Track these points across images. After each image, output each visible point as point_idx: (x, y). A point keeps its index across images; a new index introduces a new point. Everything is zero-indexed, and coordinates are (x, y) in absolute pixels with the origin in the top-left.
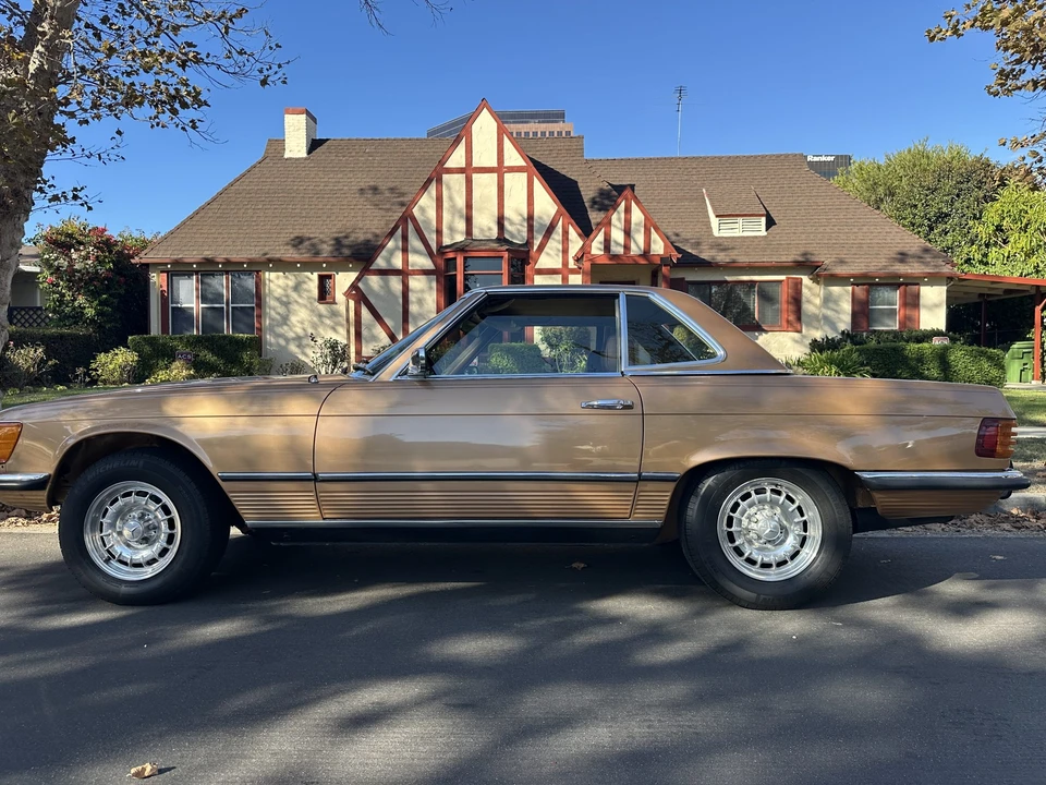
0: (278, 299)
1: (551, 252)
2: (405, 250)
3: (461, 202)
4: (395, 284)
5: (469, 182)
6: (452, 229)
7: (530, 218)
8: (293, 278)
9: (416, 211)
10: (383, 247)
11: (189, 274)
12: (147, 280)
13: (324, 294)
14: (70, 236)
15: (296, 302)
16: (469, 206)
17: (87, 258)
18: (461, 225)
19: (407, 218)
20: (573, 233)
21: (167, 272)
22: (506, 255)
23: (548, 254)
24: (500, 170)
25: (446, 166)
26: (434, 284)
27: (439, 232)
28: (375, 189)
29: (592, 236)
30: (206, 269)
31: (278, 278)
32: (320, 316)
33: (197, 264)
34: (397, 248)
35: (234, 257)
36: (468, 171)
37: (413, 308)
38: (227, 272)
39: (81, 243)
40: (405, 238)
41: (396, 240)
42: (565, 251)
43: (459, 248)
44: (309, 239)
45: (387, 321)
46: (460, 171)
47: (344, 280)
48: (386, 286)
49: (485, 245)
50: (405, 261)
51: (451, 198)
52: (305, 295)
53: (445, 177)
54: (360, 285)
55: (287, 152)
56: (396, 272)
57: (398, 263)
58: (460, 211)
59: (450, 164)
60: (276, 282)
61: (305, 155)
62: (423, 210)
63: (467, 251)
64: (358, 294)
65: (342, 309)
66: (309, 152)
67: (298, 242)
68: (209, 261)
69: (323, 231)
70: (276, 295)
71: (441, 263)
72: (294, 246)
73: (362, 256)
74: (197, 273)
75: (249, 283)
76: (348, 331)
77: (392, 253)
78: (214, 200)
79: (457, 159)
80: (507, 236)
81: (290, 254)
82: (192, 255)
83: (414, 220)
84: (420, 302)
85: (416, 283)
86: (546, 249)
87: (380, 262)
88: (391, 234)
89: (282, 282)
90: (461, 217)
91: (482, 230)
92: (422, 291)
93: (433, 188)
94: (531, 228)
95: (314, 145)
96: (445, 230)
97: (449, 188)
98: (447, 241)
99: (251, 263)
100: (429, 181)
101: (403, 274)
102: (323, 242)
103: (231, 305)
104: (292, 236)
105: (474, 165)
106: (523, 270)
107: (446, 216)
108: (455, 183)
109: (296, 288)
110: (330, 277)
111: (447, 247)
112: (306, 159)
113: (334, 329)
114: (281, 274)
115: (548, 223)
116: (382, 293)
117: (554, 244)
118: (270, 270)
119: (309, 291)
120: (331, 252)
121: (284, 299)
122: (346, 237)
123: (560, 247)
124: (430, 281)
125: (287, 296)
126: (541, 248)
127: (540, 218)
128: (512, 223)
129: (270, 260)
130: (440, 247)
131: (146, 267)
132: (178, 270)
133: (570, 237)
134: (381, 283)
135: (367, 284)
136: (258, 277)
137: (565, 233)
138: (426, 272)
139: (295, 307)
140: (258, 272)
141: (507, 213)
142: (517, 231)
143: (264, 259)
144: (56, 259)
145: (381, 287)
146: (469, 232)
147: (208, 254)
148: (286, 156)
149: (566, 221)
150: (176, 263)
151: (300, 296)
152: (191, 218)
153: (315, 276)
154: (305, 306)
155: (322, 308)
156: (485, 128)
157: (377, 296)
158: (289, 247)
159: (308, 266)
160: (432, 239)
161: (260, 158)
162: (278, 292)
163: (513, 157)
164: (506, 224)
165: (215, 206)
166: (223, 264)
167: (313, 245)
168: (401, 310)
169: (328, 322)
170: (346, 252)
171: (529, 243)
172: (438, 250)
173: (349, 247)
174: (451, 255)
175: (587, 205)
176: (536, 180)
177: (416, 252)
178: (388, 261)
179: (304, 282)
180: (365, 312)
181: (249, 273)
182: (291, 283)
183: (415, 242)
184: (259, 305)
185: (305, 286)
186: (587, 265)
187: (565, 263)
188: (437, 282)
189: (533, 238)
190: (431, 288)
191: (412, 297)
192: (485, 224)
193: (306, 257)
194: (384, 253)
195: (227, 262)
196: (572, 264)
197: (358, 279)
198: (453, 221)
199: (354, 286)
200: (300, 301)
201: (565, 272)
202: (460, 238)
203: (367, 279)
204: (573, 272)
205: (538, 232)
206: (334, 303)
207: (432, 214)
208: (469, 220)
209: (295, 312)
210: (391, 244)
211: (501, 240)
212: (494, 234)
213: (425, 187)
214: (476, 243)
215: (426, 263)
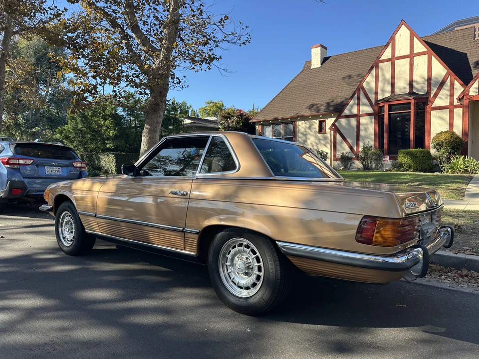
0: (302, 133)
1: (443, 97)
2: (358, 104)
3: (388, 76)
4: (353, 121)
5: (393, 65)
6: (383, 91)
7: (429, 79)
8: (308, 123)
9: (365, 85)
10: (348, 104)
11: (269, 125)
12: (255, 128)
13: (321, 129)
14: (229, 114)
15: (309, 134)
16: (393, 77)
17: (233, 122)
18: (389, 88)
19: (360, 88)
20: (457, 84)
21: (262, 125)
22: (413, 101)
23: (441, 98)
24: (411, 56)
25: (381, 59)
26: (373, 120)
27: (376, 93)
28: (350, 77)
29: (469, 85)
30: (275, 122)
31: (302, 124)
32: (319, 139)
33: (272, 120)
34: (354, 104)
35: (285, 117)
36: (392, 60)
37: (362, 133)
38: (283, 123)
39: (232, 116)
40: (359, 98)
41: (354, 100)
42: (452, 95)
43: (386, 100)
44: (317, 104)
45: (348, 140)
46: (389, 60)
47: (329, 122)
48: (349, 124)
49: (401, 97)
50: (359, 110)
51: (383, 75)
52: (313, 130)
53: (380, 65)
54: (336, 124)
55: (312, 66)
56: (354, 116)
57: (355, 111)
58: (388, 81)
59: (383, 57)
60: (301, 125)
61: (319, 66)
62: (368, 83)
63: (390, 102)
64: (336, 128)
65: (328, 135)
66: (322, 64)
67: (311, 107)
68: (276, 119)
69: (322, 100)
70: (301, 131)
71: (377, 108)
72: (310, 108)
73: (338, 109)
74: (272, 124)
75: (291, 126)
76: (331, 146)
77: (352, 107)
78: (281, 92)
79: (387, 54)
80: (415, 91)
81: (307, 113)
82: (270, 118)
83: (363, 89)
84: (366, 130)
85: (363, 120)
86: (439, 95)
87: (346, 112)
88: (352, 97)
89: (304, 125)
90: (388, 84)
91: (400, 89)
92: (367, 124)
93: (373, 72)
94: (429, 85)
95: (324, 60)
96: (379, 91)
97: (382, 70)
98: (380, 97)
99: (292, 118)
100: (372, 68)
101: (357, 116)
102: (322, 105)
103: (284, 137)
104: (309, 104)
105: (396, 56)
106: (424, 109)
107: (380, 84)
108: (385, 67)
109: (310, 128)
110: (324, 121)
111: (380, 100)
112: (320, 67)
113: (325, 145)
114: (304, 122)
115: (441, 80)
116: (347, 127)
117: (445, 92)
118: (299, 121)
119: (315, 128)
120: (325, 109)
121: (305, 133)
122: (332, 101)
123: (449, 93)
124: (371, 119)
125: (306, 131)
126: (436, 95)
127: (436, 78)
128: (418, 83)
129: (299, 116)
130: (377, 101)
131: (254, 123)
132: (265, 123)
133: (455, 87)
134: (347, 122)
135: (340, 123)
136: (295, 124)
137: (452, 85)
138: (369, 115)
139: (308, 136)
140: (294, 122)
141: (415, 78)
142: (421, 87)
143: (296, 116)
144: (224, 123)
145: (346, 124)
146: (393, 91)
147: (275, 116)
148: (312, 68)
149: (453, 78)
150: (264, 121)
151: (311, 131)
152: (272, 101)
153: (317, 121)
154: (313, 135)
155: (320, 136)
156: (403, 35)
157: (344, 128)
158: (307, 109)
159: (314, 117)
160: (372, 97)
161: (301, 71)
162: (302, 130)
163: (419, 47)
164: (414, 84)
165: (281, 95)
166: (281, 120)
167: (318, 107)
168: (356, 134)
169: (322, 142)
170: (331, 108)
171: (429, 93)
172: (375, 103)
173: (333, 106)
174: (382, 105)
175: (471, 66)
176: (433, 58)
177: (365, 105)
178: (350, 111)
179: (313, 125)
180: (338, 136)
181: (291, 123)
182: (308, 126)
183: (364, 100)
184: (295, 136)
185: (313, 126)
186: (466, 102)
187: (452, 102)
188: (375, 118)
189: (431, 90)
190: (372, 122)
191: (362, 127)
192: (402, 86)
193: (313, 113)
194: (348, 107)
195: (283, 119)
196: (456, 102)
197: (336, 121)
198: (384, 87)
199: (333, 125)
200: (311, 133)
201: (452, 108)
202: (387, 95)
203: (340, 121)
204: (457, 107)
205: (434, 86)
206: (325, 133)
207: (373, 85)
208: (393, 85)
209: (309, 139)
210: (352, 102)
211: (411, 93)
212: (407, 91)
213: (369, 72)
214: (396, 97)
215: (369, 110)
